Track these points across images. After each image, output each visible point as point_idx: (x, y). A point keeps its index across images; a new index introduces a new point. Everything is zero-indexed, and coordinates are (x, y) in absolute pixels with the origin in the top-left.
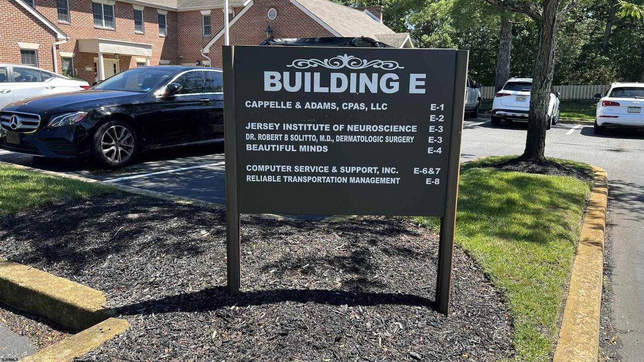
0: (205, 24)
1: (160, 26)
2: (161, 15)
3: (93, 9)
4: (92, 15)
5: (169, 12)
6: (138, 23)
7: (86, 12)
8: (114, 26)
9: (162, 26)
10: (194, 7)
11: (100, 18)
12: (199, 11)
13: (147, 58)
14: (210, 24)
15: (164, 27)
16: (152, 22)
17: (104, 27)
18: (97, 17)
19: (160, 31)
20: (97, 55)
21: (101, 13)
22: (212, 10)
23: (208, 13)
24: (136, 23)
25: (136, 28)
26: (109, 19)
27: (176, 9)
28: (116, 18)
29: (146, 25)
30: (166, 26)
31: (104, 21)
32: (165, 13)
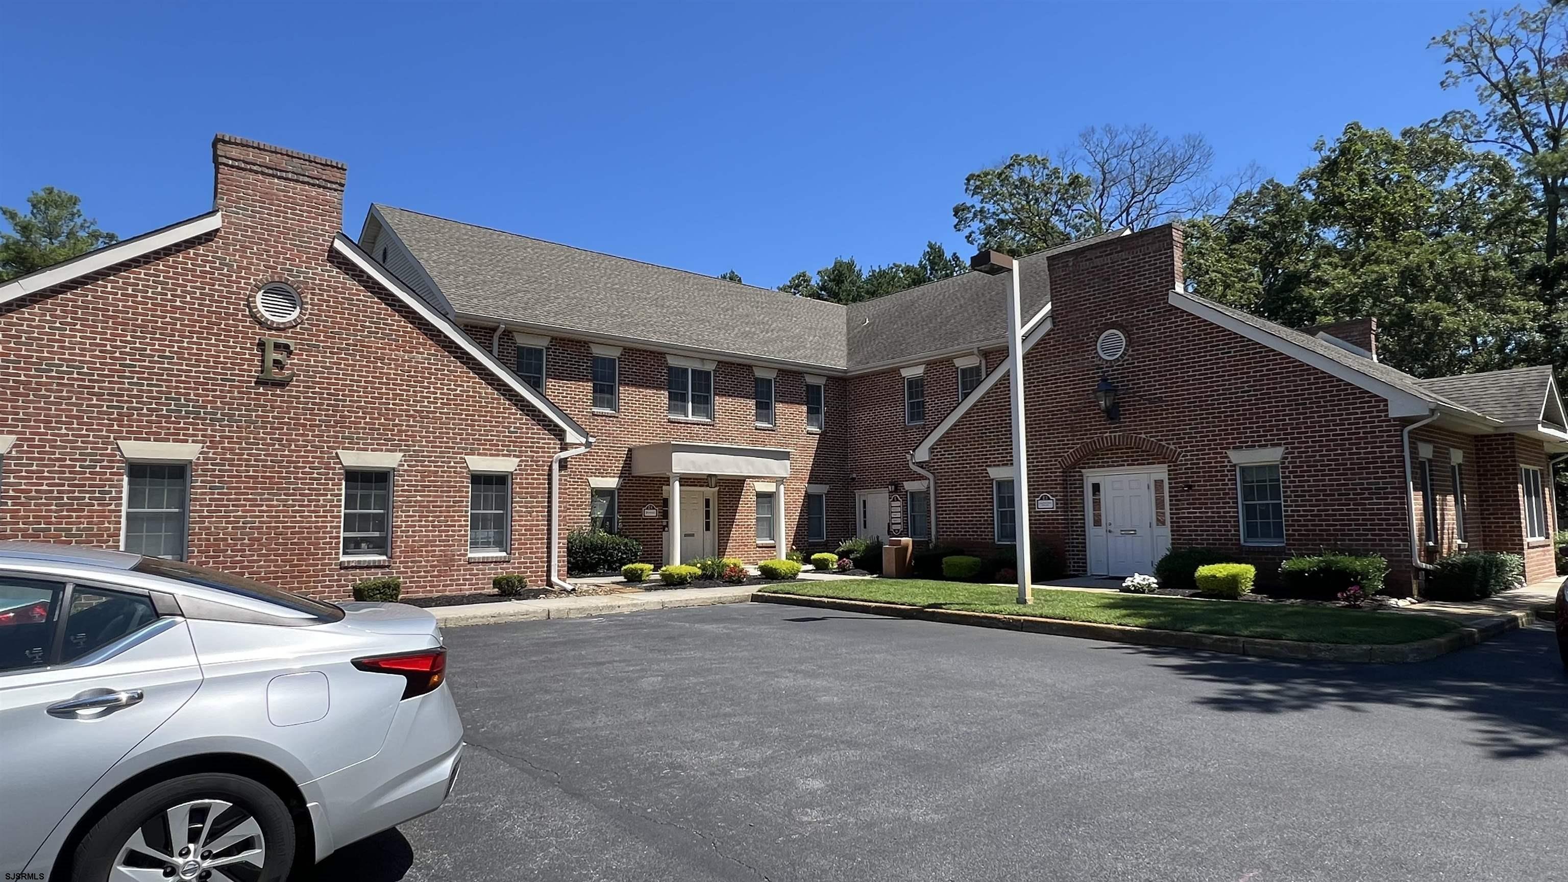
0: (910, 398)
1: (810, 411)
2: (813, 386)
3: (670, 382)
4: (667, 393)
5: (829, 378)
6: (764, 408)
7: (654, 388)
8: (710, 414)
9: (813, 411)
10: (886, 362)
11: (684, 399)
12: (896, 371)
13: (780, 481)
14: (923, 396)
15: (818, 411)
16: (791, 403)
17: (690, 418)
18: (677, 399)
19: (810, 422)
20: (667, 481)
21: (686, 389)
22: (928, 364)
23: (918, 371)
24: (759, 406)
25: (759, 418)
26: (703, 402)
27: (845, 372)
28: (717, 398)
29: (780, 408)
30: (824, 409)
31: (690, 404)
32: (821, 381)
